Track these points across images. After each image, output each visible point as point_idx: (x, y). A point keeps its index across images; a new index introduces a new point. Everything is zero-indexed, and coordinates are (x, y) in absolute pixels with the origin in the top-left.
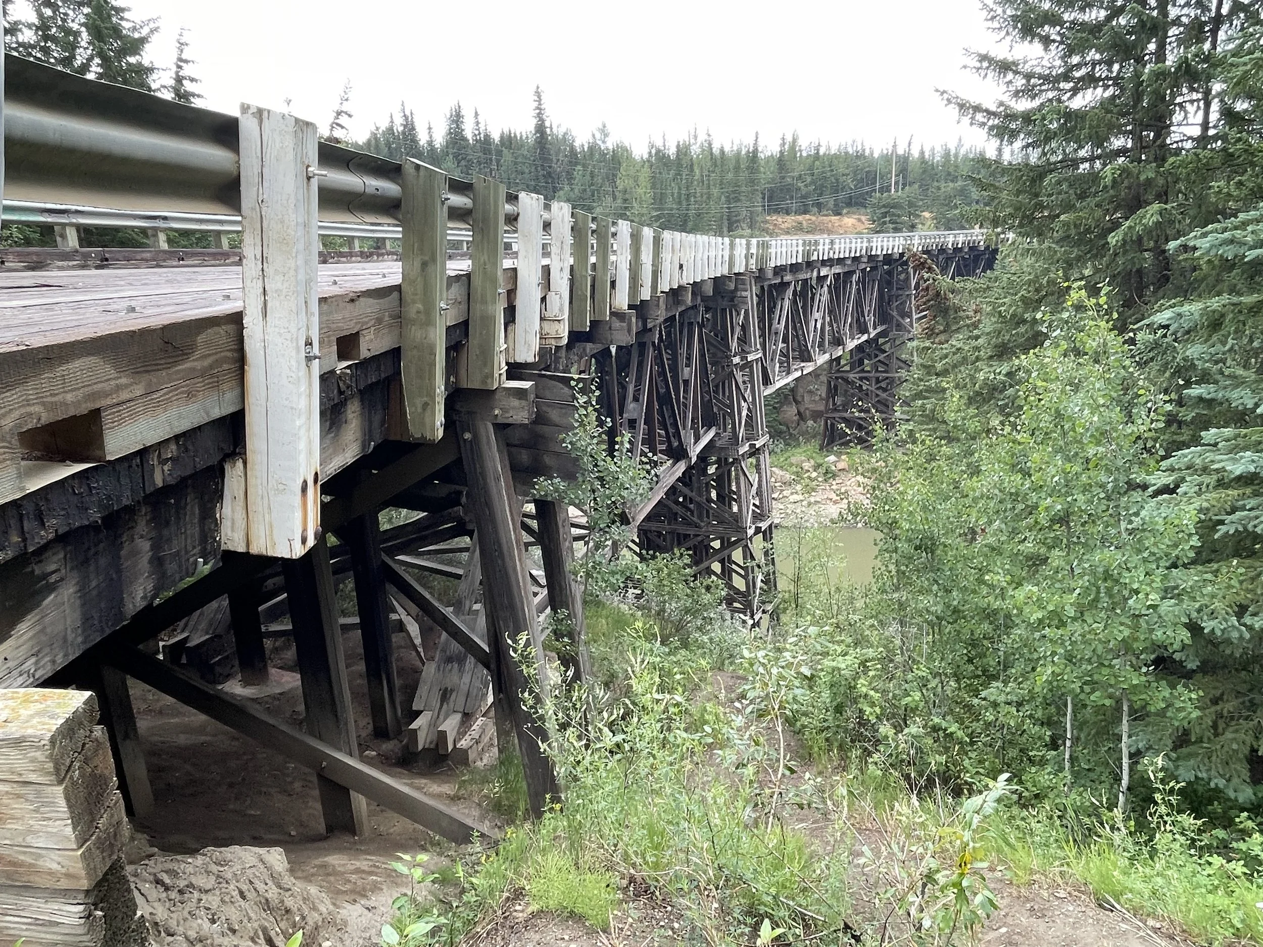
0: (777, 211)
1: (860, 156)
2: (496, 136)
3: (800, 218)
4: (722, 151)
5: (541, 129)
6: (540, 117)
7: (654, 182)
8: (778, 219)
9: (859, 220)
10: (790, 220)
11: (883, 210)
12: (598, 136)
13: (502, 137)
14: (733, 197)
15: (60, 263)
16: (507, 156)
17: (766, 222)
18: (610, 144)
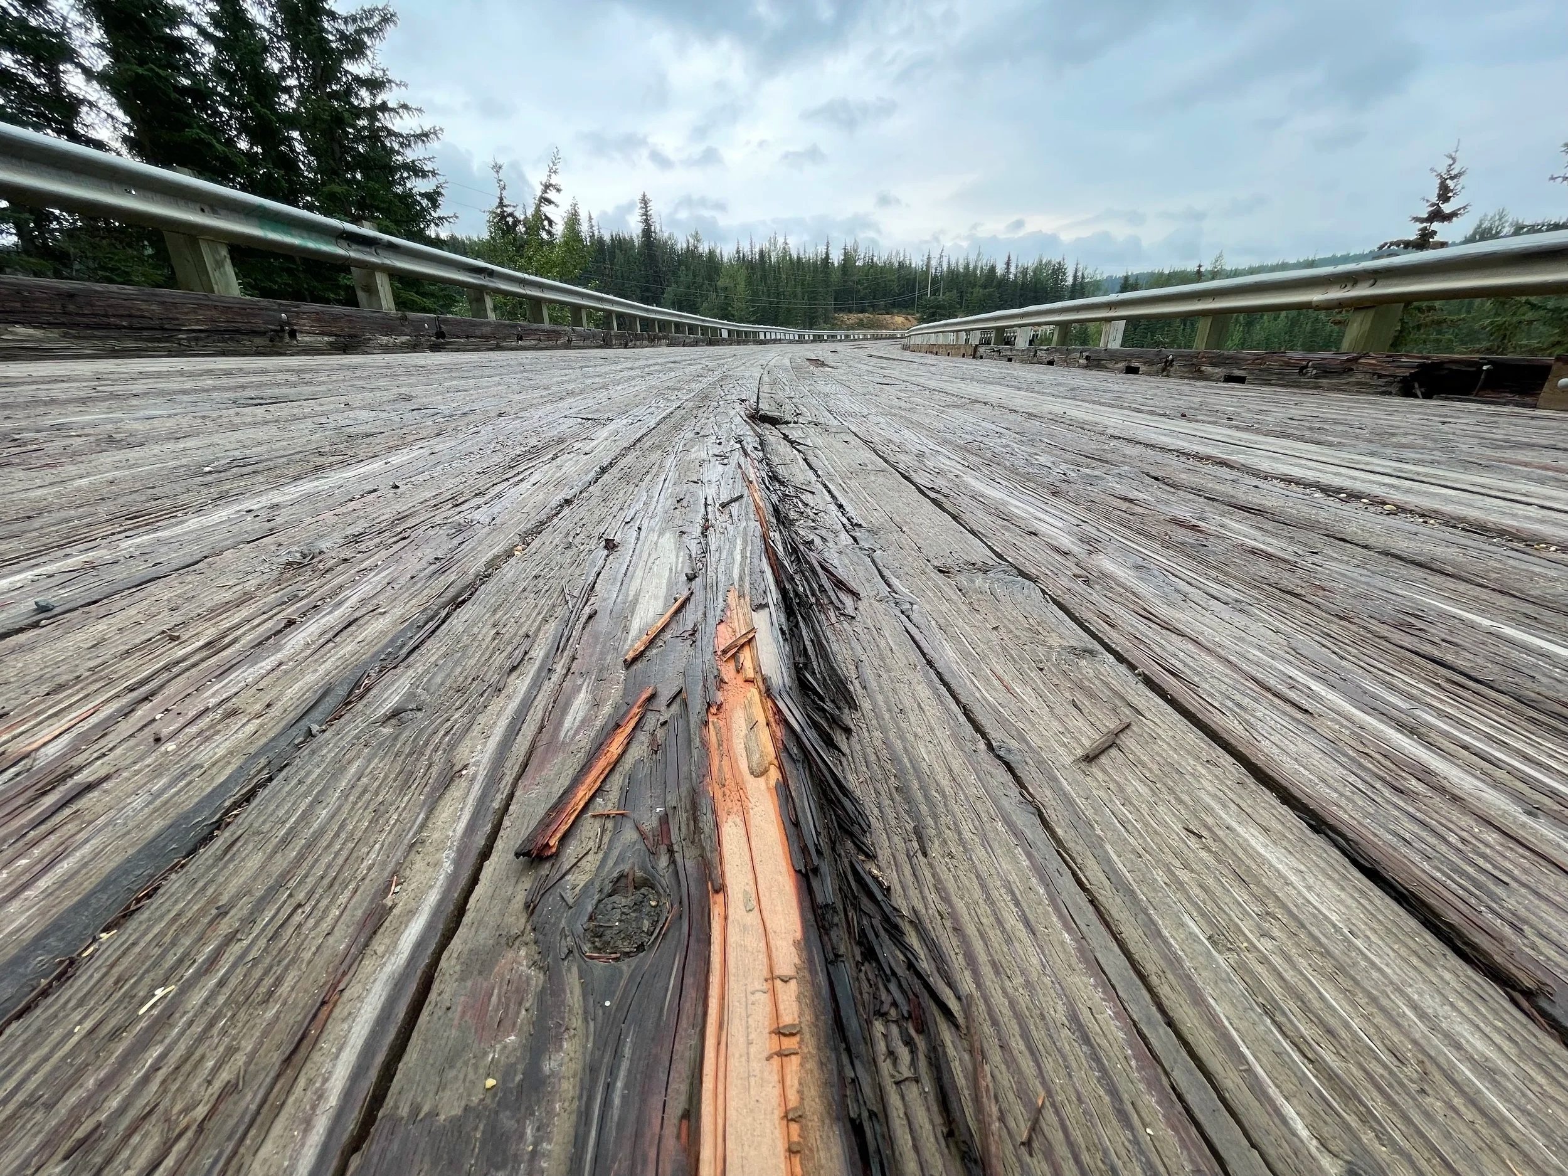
0: (841, 310)
1: (901, 265)
2: (607, 238)
3: (861, 316)
4: (799, 258)
5: (647, 232)
6: (647, 222)
7: (749, 282)
8: (845, 317)
9: (907, 319)
10: (853, 318)
11: (932, 310)
12: (691, 241)
13: (612, 239)
14: (813, 296)
15: (385, 339)
16: (620, 256)
17: (836, 318)
18: (704, 248)
